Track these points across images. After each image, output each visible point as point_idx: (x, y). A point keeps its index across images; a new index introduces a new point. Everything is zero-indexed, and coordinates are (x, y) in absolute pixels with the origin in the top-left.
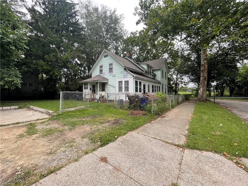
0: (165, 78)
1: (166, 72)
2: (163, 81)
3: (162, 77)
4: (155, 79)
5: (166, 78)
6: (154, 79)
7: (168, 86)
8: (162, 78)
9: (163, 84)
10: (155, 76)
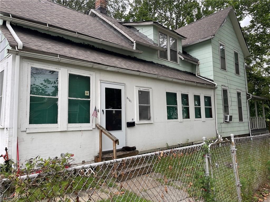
0: (234, 71)
1: (236, 54)
2: (226, 81)
3: (219, 66)
4: (195, 75)
5: (237, 72)
6: (193, 74)
7: (248, 98)
8: (219, 70)
10: (195, 63)
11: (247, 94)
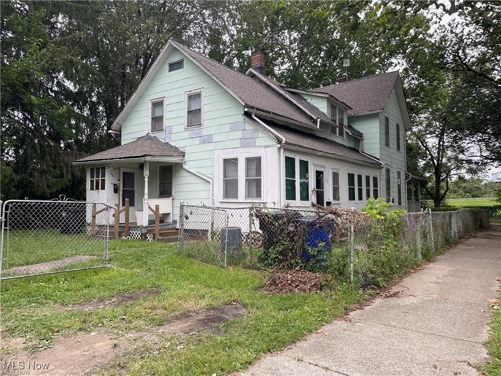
0: (396, 147)
1: (398, 126)
2: (389, 159)
3: (384, 142)
4: (358, 151)
7: (406, 178)
8: (384, 147)
9: (388, 171)
10: (360, 138)
11: (406, 174)
